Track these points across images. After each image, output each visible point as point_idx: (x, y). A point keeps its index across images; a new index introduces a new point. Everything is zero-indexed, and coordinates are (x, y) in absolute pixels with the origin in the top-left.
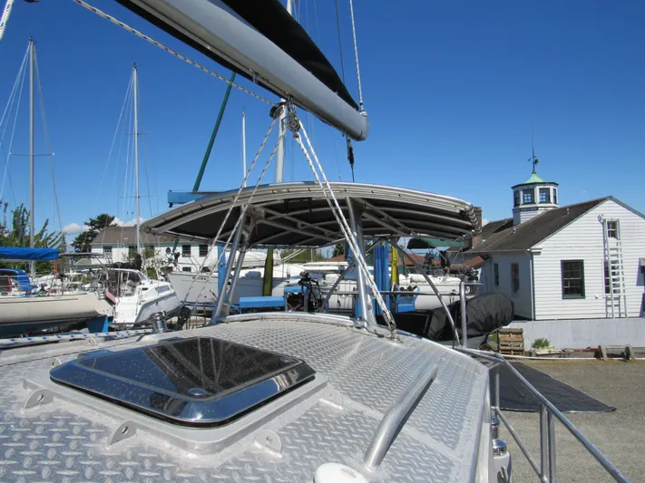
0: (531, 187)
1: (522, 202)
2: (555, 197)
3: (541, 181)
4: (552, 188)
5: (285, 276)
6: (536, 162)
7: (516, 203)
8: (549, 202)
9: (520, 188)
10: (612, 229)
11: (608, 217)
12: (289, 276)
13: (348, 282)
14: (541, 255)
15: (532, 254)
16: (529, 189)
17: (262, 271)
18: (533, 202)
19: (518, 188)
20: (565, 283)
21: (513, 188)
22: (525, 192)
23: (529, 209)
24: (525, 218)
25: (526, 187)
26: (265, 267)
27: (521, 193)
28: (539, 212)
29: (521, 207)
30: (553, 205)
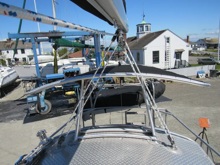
0: (142, 25)
1: (140, 31)
2: (150, 29)
3: (146, 23)
4: (149, 25)
5: (62, 65)
6: (144, 16)
7: (138, 31)
8: (148, 31)
9: (139, 26)
10: (168, 40)
11: (167, 36)
12: (63, 64)
14: (147, 50)
15: (144, 49)
16: (142, 26)
17: (53, 63)
18: (143, 31)
19: (138, 26)
20: (153, 58)
21: (137, 25)
22: (141, 27)
23: (142, 33)
24: (141, 36)
25: (141, 25)
26: (54, 61)
27: (139, 27)
28: (145, 34)
29: (139, 32)
30: (150, 32)
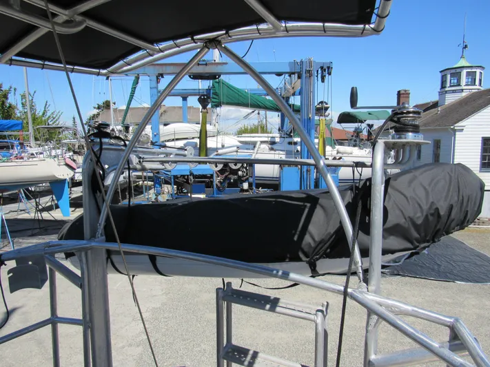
0: (458, 70)
1: (448, 85)
2: (480, 80)
3: (468, 65)
4: (478, 71)
5: (220, 146)
6: (466, 47)
7: (443, 86)
8: (475, 84)
9: (448, 71)
12: (223, 146)
13: (277, 152)
14: (464, 132)
15: (455, 131)
16: (456, 73)
17: (197, 141)
18: (459, 85)
19: (445, 72)
20: (483, 158)
21: (441, 72)
22: (452, 75)
23: (454, 92)
24: (450, 99)
25: (453, 71)
26: (200, 138)
27: (449, 76)
28: (464, 94)
29: (447, 89)
30: (478, 87)
